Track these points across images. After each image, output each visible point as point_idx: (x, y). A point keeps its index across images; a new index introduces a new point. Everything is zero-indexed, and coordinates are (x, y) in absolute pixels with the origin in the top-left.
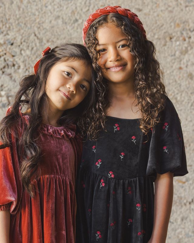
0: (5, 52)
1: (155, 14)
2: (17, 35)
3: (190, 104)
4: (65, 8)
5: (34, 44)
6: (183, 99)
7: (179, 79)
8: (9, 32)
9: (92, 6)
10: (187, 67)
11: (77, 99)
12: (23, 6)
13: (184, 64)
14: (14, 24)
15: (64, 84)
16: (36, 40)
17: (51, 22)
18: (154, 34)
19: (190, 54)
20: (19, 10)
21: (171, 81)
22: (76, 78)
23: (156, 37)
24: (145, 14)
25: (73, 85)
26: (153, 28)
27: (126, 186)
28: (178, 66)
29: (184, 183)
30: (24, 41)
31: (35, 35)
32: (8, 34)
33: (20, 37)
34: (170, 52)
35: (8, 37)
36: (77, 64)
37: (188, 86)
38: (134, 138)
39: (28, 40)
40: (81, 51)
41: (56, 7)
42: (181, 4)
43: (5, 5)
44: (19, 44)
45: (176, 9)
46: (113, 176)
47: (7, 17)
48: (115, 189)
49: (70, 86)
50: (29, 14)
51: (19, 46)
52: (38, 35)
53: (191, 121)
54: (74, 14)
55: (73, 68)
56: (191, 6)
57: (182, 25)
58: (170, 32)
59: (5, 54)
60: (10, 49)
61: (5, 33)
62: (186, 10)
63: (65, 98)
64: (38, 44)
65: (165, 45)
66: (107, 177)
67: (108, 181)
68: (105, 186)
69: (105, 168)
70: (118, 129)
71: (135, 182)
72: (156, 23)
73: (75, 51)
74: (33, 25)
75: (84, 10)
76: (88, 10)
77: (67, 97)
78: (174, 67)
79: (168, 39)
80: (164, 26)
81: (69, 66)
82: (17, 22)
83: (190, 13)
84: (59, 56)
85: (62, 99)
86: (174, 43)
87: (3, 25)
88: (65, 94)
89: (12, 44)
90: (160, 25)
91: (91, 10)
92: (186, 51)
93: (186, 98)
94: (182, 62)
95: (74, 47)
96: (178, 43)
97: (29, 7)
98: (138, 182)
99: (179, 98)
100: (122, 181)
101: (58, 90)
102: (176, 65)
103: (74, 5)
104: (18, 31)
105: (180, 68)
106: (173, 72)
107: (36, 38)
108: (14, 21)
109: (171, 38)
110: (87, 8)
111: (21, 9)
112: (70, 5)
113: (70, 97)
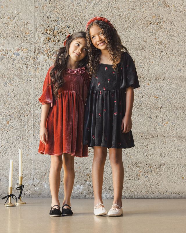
0: (65, 31)
1: (142, 11)
2: (71, 23)
3: (160, 57)
4: (95, 9)
5: (80, 27)
6: (157, 54)
7: (155, 44)
8: (67, 21)
9: (110, 8)
10: (159, 38)
11: (83, 55)
12: (74, 8)
13: (157, 37)
14: (70, 17)
15: (76, 49)
16: (81, 25)
17: (88, 16)
18: (142, 21)
19: (160, 32)
20: (73, 10)
21: (150, 46)
22: (81, 46)
23: (143, 23)
24: (137, 11)
25: (80, 49)
26: (141, 18)
27: (111, 94)
28: (154, 38)
29: (158, 98)
30: (75, 26)
31: (81, 23)
32: (67, 22)
33: (73, 24)
34: (150, 30)
35: (67, 24)
36: (81, 40)
37: (159, 48)
38: (113, 73)
39: (77, 25)
40: (83, 35)
41: (91, 8)
42: (155, 6)
43: (65, 8)
44: (72, 27)
45: (153, 8)
46: (105, 89)
47: (66, 14)
48: (106, 95)
49: (79, 50)
50: (78, 12)
51: (73, 28)
52: (82, 23)
53: (161, 66)
54: (100, 12)
55: (79, 42)
56: (160, 7)
57: (156, 17)
58: (150, 20)
59: (66, 32)
60: (68, 30)
61: (65, 22)
62: (158, 9)
63: (77, 55)
64: (82, 27)
65: (147, 27)
66: (102, 90)
67: (103, 92)
68: (102, 94)
69: (102, 86)
70: (107, 69)
71: (115, 91)
72: (143, 16)
73: (80, 35)
74: (79, 18)
75: (106, 10)
76: (108, 10)
77: (78, 55)
78: (152, 39)
79: (149, 24)
80: (147, 17)
81: (78, 42)
82: (71, 16)
83: (160, 10)
84: (74, 38)
85: (76, 56)
86: (152, 26)
87: (64, 18)
88: (77, 54)
89: (69, 27)
90: (145, 17)
91: (109, 10)
92: (158, 30)
93: (159, 54)
94: (156, 36)
95: (80, 33)
96: (154, 26)
97: (77, 8)
98: (116, 92)
99: (155, 54)
100: (109, 91)
101: (73, 52)
102: (153, 37)
103: (100, 7)
104: (72, 21)
105: (155, 39)
106: (152, 41)
107: (81, 24)
108: (70, 16)
109: (150, 24)
110: (107, 9)
111: (74, 10)
112: (98, 7)
113: (79, 55)
